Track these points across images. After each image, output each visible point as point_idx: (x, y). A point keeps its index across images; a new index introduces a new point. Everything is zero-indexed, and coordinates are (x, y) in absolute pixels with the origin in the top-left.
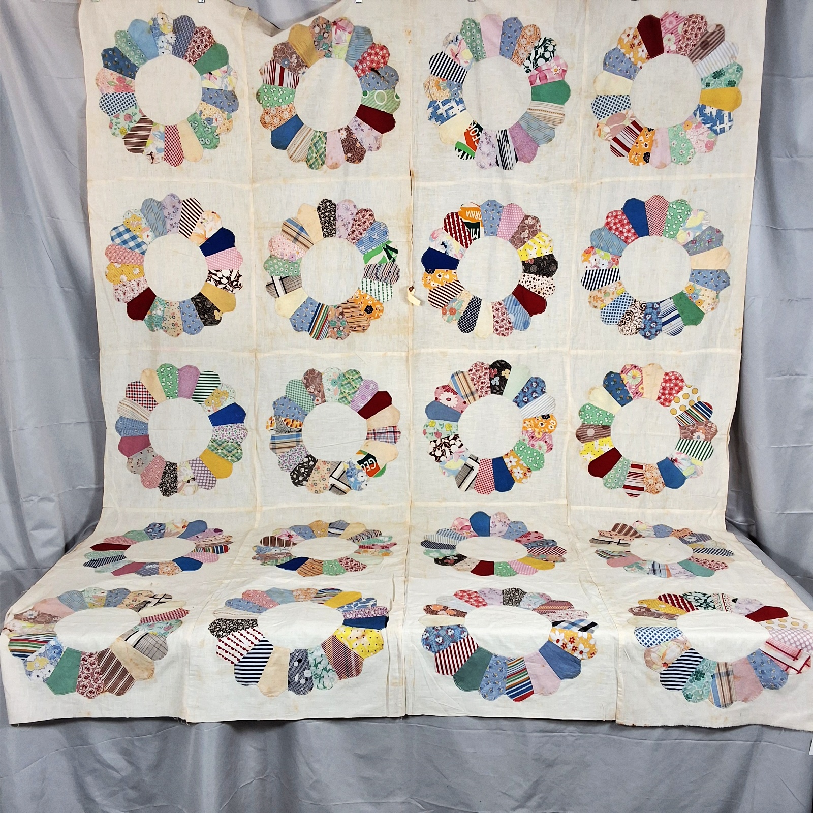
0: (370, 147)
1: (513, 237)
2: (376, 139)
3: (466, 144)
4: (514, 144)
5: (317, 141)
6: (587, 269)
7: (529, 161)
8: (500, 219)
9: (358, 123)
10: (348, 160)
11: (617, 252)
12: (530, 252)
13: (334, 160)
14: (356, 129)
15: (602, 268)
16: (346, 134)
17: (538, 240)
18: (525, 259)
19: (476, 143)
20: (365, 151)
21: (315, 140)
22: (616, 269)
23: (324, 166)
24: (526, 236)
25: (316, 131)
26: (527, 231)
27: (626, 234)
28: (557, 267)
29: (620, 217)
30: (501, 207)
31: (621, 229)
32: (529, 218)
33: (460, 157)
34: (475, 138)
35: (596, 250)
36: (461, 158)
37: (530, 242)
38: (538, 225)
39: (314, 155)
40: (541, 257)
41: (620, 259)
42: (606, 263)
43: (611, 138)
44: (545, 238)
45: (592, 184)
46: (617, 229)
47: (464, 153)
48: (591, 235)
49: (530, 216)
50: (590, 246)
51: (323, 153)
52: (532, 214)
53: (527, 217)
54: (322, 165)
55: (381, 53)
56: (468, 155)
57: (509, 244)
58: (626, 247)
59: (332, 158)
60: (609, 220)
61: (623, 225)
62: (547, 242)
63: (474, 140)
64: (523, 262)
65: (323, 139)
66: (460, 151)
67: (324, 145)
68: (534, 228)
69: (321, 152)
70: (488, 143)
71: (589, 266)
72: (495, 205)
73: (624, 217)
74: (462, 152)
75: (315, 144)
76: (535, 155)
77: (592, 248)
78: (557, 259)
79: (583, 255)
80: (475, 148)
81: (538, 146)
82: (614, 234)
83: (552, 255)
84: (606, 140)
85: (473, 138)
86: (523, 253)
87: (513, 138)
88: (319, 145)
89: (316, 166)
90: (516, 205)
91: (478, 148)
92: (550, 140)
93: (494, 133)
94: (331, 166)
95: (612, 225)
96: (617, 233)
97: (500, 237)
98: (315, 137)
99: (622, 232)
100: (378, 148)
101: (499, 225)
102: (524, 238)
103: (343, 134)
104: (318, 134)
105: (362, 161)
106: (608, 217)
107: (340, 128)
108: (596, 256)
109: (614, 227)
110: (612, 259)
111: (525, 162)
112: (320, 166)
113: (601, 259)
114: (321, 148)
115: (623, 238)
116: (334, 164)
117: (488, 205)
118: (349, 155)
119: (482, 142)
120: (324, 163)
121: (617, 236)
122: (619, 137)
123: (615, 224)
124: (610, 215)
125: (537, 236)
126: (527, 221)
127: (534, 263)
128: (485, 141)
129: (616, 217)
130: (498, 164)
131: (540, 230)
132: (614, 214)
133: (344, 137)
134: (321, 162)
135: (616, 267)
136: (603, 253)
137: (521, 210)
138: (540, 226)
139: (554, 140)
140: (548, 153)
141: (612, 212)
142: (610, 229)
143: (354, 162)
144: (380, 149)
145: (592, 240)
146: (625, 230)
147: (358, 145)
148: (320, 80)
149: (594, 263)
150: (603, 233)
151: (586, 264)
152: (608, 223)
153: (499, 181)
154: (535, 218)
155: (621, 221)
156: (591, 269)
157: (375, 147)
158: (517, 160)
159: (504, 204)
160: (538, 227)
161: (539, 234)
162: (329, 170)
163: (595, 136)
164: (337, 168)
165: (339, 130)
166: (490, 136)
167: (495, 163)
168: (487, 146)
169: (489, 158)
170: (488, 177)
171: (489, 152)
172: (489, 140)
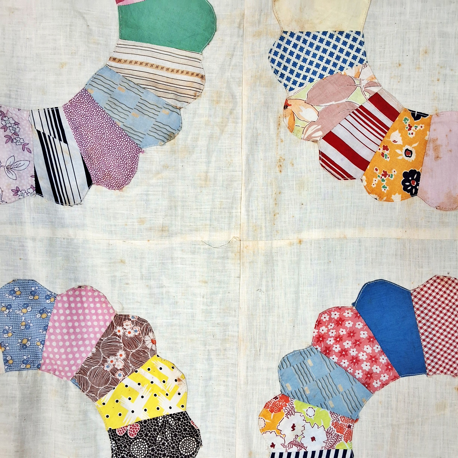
1: (83, 371)
4: (80, 144)
6: (273, 450)
7: (120, 186)
8: (46, 329)
11: (345, 409)
12: (130, 405)
15: (312, 447)
17: (149, 376)
18: (117, 424)
22: (345, 451)
24: (120, 365)
26: (121, 352)
27: (366, 366)
28: (199, 443)
29: (349, 324)
30: (48, 297)
31: (353, 352)
32: (128, 324)
35: (296, 403)
37: (128, 380)
38: (148, 339)
40: (156, 419)
41: (356, 428)
42: (321, 436)
43: (320, 134)
44: (167, 371)
45: (277, 243)
46: (343, 353)
48: (281, 367)
49: (126, 317)
50: (278, 393)
52: (134, 312)
53: (120, 319)
57: (74, 390)
58: (368, 397)
60: (323, 330)
61: (358, 344)
62: (171, 383)
64: (112, 433)
68: (140, 345)
70: (10, 139)
71: (278, 441)
72: (33, 293)
73: (360, 325)
76: (132, 171)
77: (285, 397)
78: (197, 422)
79: (262, 416)
81: (139, 150)
82: (338, 364)
83: (184, 415)
84: (308, 139)
86: (111, 409)
87: (76, 129)
90: (93, 290)
92: (170, 136)
93: (25, 115)
95: (330, 341)
96: (345, 363)
97: (48, 371)
99: (355, 361)
101: (43, 342)
102: (114, 371)
106: (319, 323)
108: (296, 419)
109: (337, 348)
110: (335, 425)
111: (110, 187)
113: (308, 426)
115: (359, 374)
117: (13, 292)
121: (345, 369)
122: (340, 133)
123: (339, 339)
124: (325, 318)
125: (146, 365)
126: (119, 328)
127: (140, 435)
129: (340, 322)
130: (38, 190)
131: (154, 352)
132: (336, 315)
135: (347, 446)
136: (311, 412)
137: (107, 302)
138: (154, 342)
139: (180, 136)
140: (166, 167)
141: (329, 312)
142: (327, 351)
145: (282, 380)
146: (362, 356)
149: (290, 436)
150: (309, 362)
151: (271, 437)
152: (320, 339)
153: (44, 232)
154: (140, 322)
155: (352, 334)
156: (283, 450)
158: (90, 183)
159: (58, 289)
160: (149, 345)
161: (152, 361)
163: (282, 130)
166: (16, 124)
167: (31, 190)
168: (6, 145)
169: (10, 176)
170: (11, 223)
171: (12, 159)
172: (12, 131)
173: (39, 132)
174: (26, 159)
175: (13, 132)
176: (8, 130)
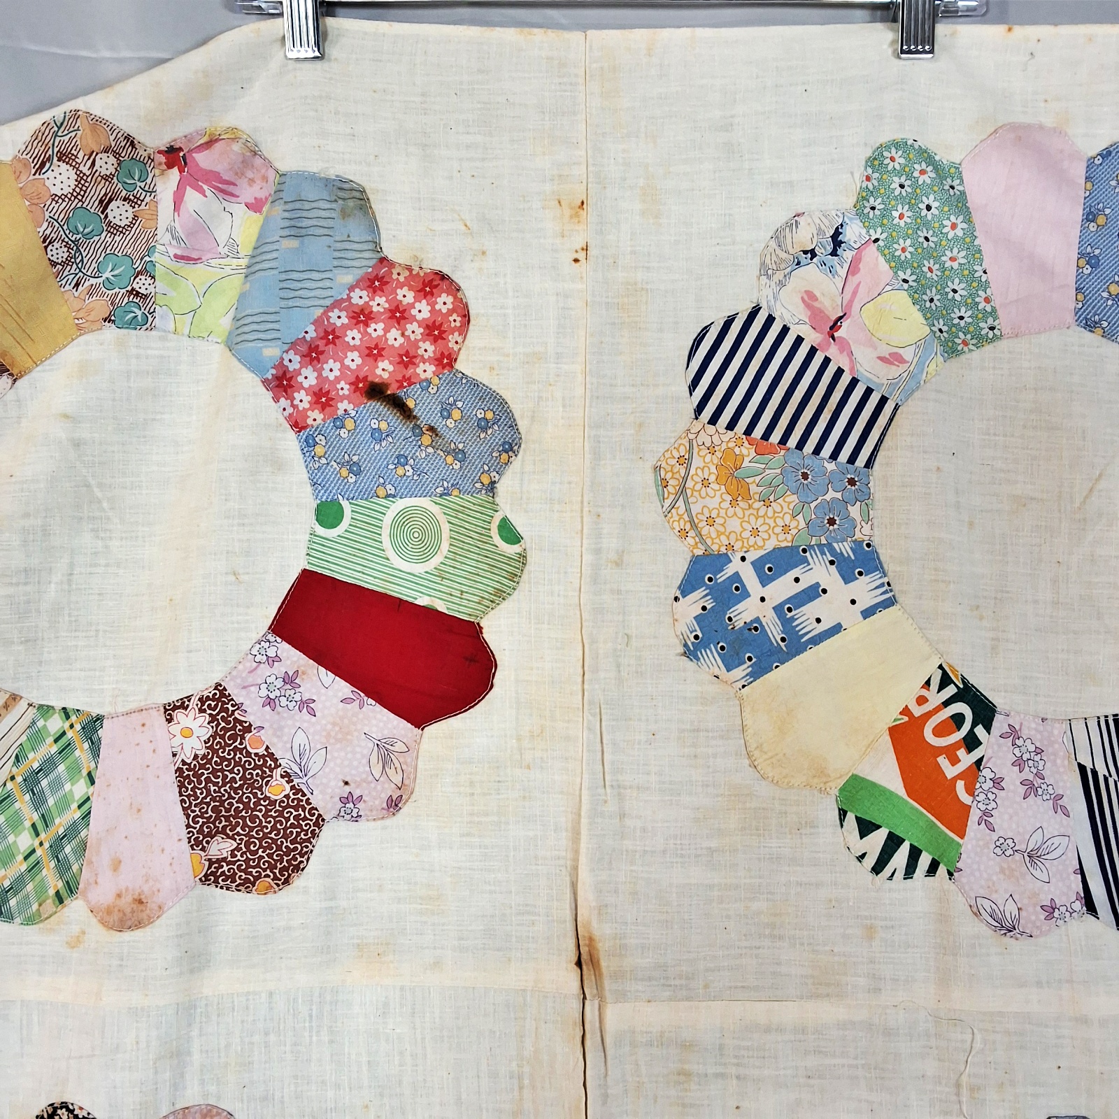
0: (345, 800)
2: (385, 752)
3: (902, 792)
5: (48, 765)
9: (279, 669)
10: (214, 875)
13: (130, 880)
14: (270, 702)
16: (207, 732)
19: (960, 785)
20: (320, 822)
21: (34, 760)
23: (76, 908)
25: (45, 710)
33: (871, 861)
34: (954, 761)
36: (877, 869)
39: (25, 841)
47: (893, 842)
51: (72, 831)
54: (59, 898)
55: (422, 310)
56: (915, 854)
59: (116, 865)
63: (950, 771)
65: (82, 752)
66: (866, 827)
67: (79, 789)
69: (60, 824)
70: (1031, 788)
74: (878, 838)
75: (31, 782)
80: (957, 819)
85: (943, 761)
88: (57, 785)
89: (26, 903)
91: (975, 815)
93: (1059, 730)
94: (109, 911)
98: (36, 737)
100: (394, 805)
103: (188, 733)
104: (55, 724)
105: (299, 881)
107: (174, 697)
112: (50, 904)
114: (63, 805)
116: (127, 899)
118: (221, 847)
119: (997, 782)
120: (71, 888)
128: (1012, 778)
130: (1090, 907)
133: (194, 746)
134: (54, 883)
143: (248, 885)
144: (406, 809)
147: (277, 789)
148: (77, 444)
157: (376, 796)
162: (98, 934)
164: (139, 925)
165: (170, 711)
166: (1039, 751)
167: (1078, 906)
168: (1025, 804)
169: (1037, 873)
170: (1039, 984)
171: (1038, 837)
172: (1032, 769)
173: (1082, 768)
174: (1062, 831)
175: (1035, 771)
176: (1027, 769)
